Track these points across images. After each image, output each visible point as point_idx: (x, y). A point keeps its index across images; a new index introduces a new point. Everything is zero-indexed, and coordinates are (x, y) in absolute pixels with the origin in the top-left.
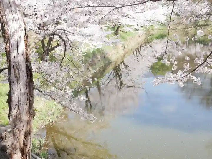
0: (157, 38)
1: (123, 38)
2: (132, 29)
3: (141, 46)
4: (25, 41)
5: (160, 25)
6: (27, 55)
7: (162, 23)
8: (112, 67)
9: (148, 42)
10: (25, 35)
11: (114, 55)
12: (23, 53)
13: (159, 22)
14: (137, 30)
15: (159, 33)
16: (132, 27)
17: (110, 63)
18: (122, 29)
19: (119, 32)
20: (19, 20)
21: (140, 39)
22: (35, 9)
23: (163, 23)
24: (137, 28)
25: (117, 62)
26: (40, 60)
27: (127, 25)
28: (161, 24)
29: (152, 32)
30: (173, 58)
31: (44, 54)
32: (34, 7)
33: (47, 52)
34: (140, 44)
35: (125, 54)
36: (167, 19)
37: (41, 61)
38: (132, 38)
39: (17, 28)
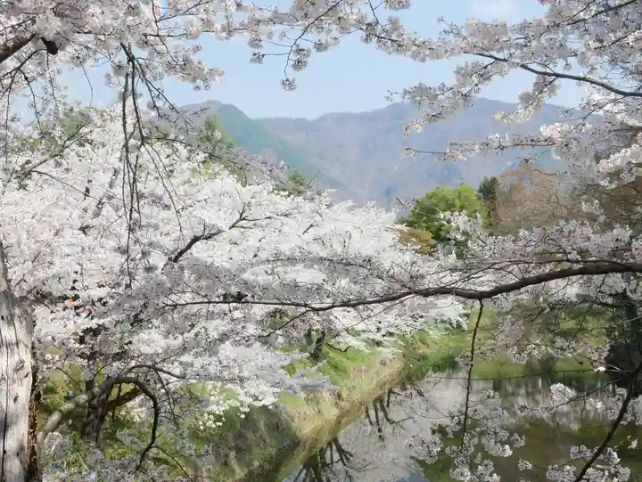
0: (438, 368)
1: (336, 368)
2: (364, 341)
3: (391, 391)
4: (30, 409)
5: (447, 329)
6: (33, 453)
7: (451, 324)
8: (301, 457)
9: (410, 378)
10: (33, 390)
11: (308, 421)
12: (22, 448)
13: (443, 322)
14: (379, 344)
15: (444, 353)
16: (364, 336)
17: (296, 443)
18: (332, 342)
19: (325, 349)
20: (17, 344)
21: (386, 373)
22: (75, 281)
23: (454, 322)
24: (378, 337)
25: (316, 440)
26: (78, 436)
27: (347, 330)
28: (448, 326)
29: (422, 350)
30: (486, 465)
31: (92, 417)
32: (74, 276)
33: (100, 409)
34: (387, 386)
35: (342, 416)
36: (466, 312)
37: (81, 438)
38: (363, 368)
39: (10, 371)
